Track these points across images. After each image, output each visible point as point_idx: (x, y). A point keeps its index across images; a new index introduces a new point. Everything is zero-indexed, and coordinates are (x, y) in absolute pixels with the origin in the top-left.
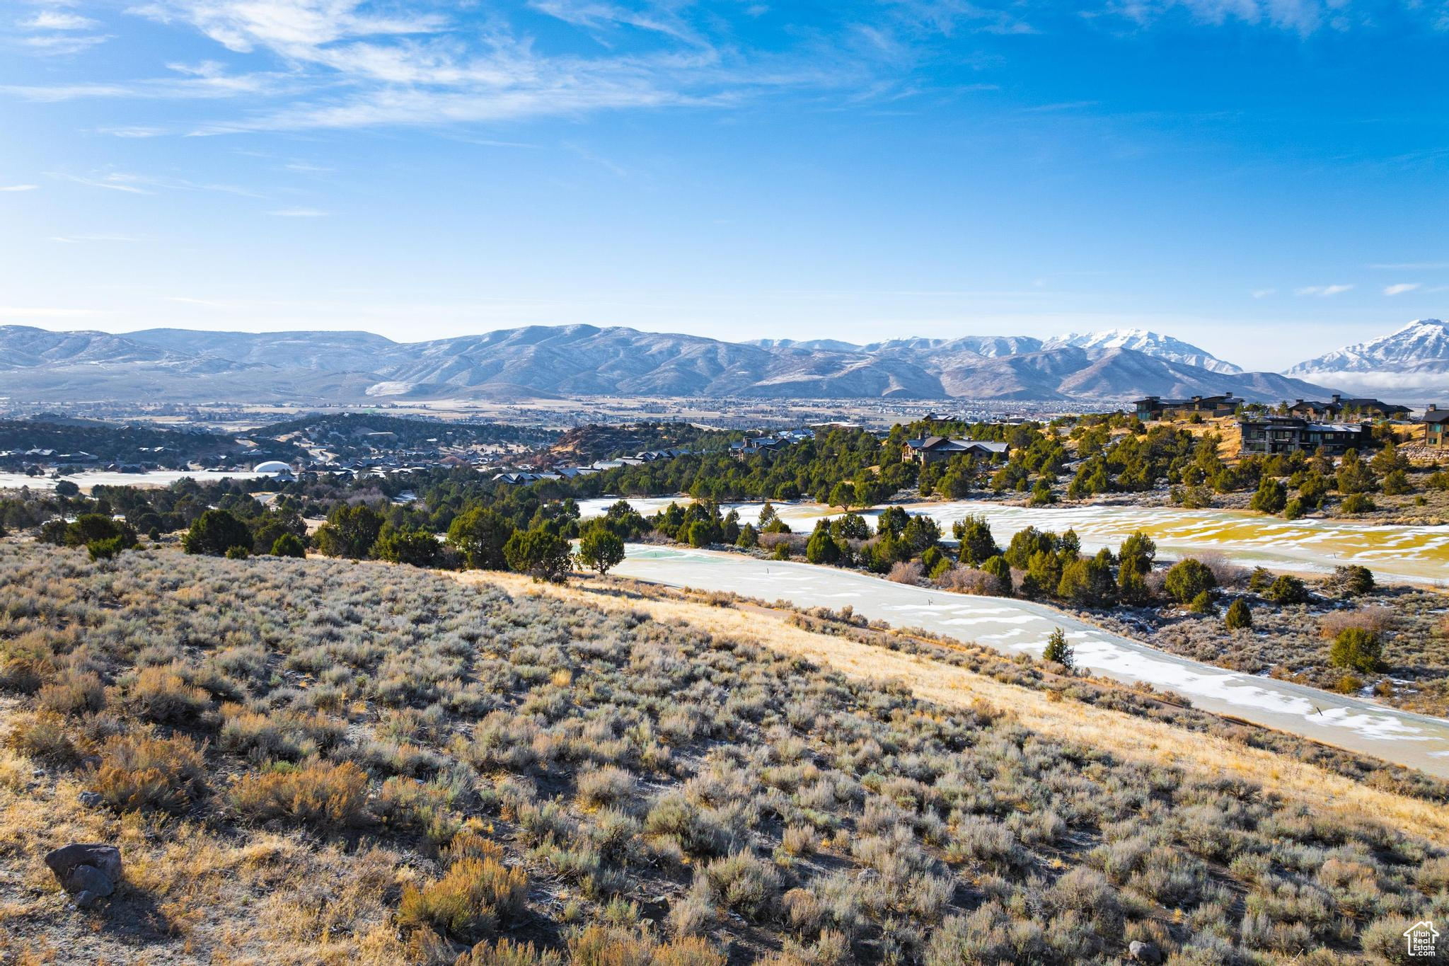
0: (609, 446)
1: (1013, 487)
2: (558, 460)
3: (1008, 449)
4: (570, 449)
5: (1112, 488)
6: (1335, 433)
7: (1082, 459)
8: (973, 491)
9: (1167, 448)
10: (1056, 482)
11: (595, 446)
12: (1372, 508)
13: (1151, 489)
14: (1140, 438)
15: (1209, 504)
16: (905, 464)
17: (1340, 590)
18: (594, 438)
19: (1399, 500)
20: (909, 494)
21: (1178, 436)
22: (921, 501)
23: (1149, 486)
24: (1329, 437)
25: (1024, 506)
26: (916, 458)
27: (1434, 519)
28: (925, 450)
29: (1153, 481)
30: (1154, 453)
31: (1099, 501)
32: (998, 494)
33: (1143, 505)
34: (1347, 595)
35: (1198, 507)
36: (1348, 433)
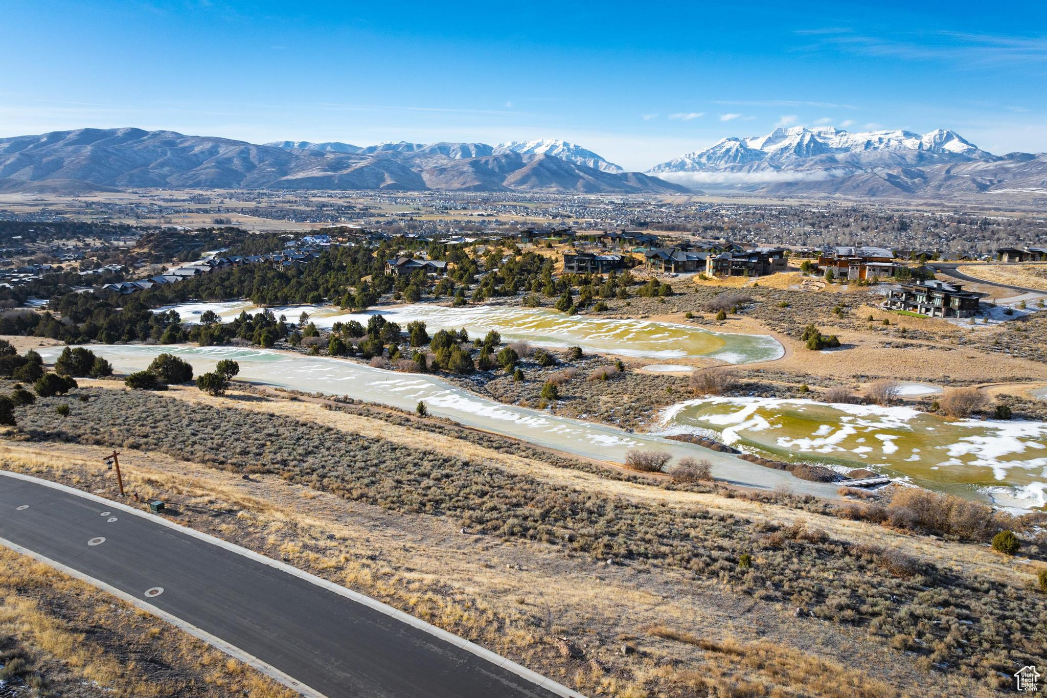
0: (177, 247)
1: (445, 293)
2: (137, 259)
3: (447, 264)
4: (146, 250)
5: (496, 294)
6: (607, 261)
7: (486, 271)
8: (423, 296)
9: (529, 267)
10: (469, 289)
11: (166, 247)
12: (606, 309)
13: (516, 294)
14: (518, 258)
15: (539, 304)
16: (386, 277)
17: (570, 357)
18: (165, 241)
19: (621, 303)
20: (388, 298)
21: (536, 259)
22: (395, 303)
23: (514, 293)
24: (605, 263)
25: (449, 306)
26: (393, 271)
27: (625, 316)
28: (398, 266)
29: (517, 289)
30: (523, 270)
31: (488, 302)
32: (437, 298)
33: (510, 305)
34: (571, 360)
35: (534, 307)
36: (614, 261)
